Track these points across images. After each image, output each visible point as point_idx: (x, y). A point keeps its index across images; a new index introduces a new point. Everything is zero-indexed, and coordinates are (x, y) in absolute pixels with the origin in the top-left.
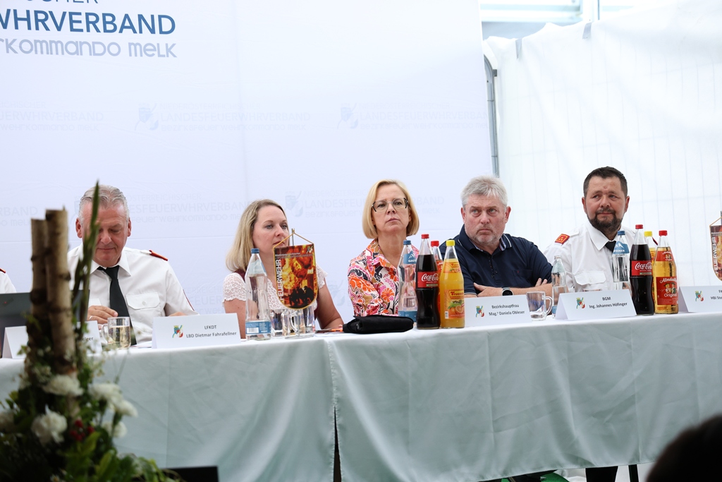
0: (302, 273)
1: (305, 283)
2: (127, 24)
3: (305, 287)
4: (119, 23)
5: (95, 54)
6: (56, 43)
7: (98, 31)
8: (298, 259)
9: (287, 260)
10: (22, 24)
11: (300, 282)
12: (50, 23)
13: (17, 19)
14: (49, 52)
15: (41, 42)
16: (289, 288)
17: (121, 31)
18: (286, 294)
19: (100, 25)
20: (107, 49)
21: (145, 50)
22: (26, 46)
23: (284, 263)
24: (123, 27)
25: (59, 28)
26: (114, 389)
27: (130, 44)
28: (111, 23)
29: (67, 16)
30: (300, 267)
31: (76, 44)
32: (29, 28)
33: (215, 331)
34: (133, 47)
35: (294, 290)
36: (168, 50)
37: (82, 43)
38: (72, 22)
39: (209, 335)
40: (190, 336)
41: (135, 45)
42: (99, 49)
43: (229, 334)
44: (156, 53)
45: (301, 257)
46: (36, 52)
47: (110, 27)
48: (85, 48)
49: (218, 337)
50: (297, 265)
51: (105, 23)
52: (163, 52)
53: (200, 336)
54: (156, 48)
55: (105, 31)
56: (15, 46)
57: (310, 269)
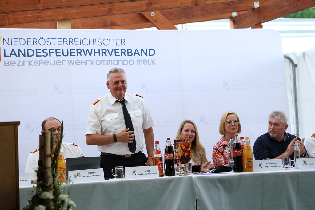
0: (185, 150)
1: (186, 154)
2: (137, 53)
3: (187, 155)
4: (133, 52)
5: (124, 64)
6: (109, 61)
7: (125, 55)
8: (183, 144)
9: (179, 145)
10: (97, 54)
11: (185, 154)
12: (107, 53)
13: (95, 52)
14: (107, 64)
15: (104, 61)
16: (180, 156)
17: (134, 55)
18: (179, 158)
19: (126, 53)
20: (129, 62)
21: (144, 62)
22: (98, 62)
23: (178, 146)
24: (135, 54)
25: (111, 55)
26: (67, 197)
27: (138, 60)
28: (130, 52)
29: (114, 51)
30: (184, 148)
31: (117, 61)
32: (99, 56)
33: (149, 172)
34: (139, 61)
35: (182, 156)
36: (153, 62)
37: (119, 61)
38: (115, 53)
39: (147, 174)
40: (139, 174)
41: (140, 60)
42: (126, 62)
43: (155, 174)
44: (148, 63)
45: (185, 144)
46: (102, 65)
47: (130, 54)
48: (120, 62)
49: (150, 175)
50: (183, 147)
51: (128, 52)
52: (150, 62)
53: (143, 174)
54: (148, 61)
55: (128, 55)
56: (94, 62)
57: (189, 148)
